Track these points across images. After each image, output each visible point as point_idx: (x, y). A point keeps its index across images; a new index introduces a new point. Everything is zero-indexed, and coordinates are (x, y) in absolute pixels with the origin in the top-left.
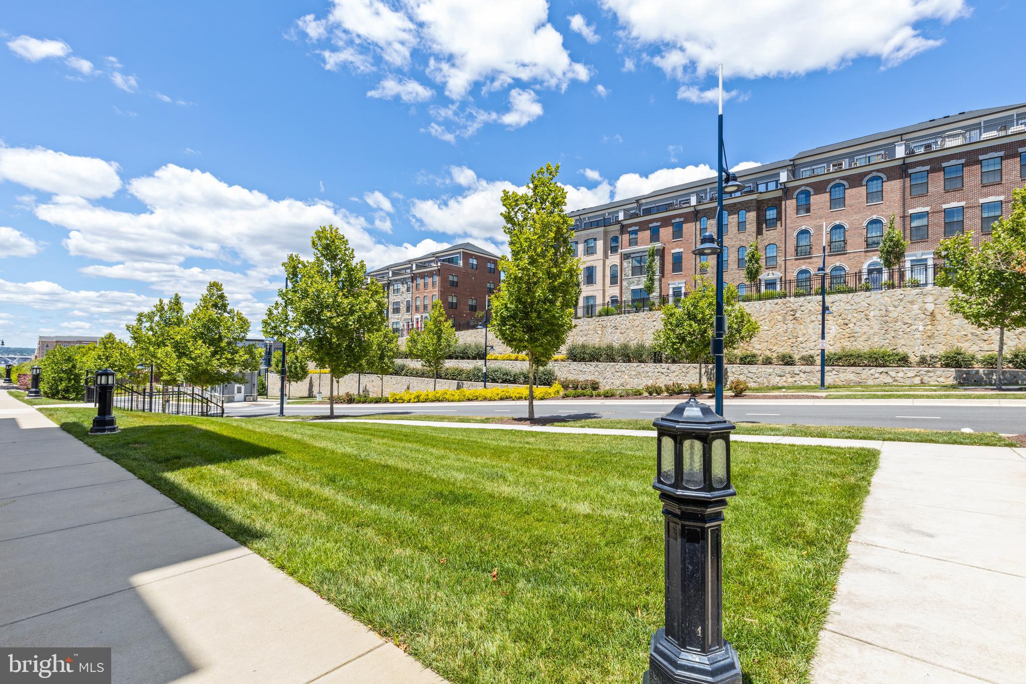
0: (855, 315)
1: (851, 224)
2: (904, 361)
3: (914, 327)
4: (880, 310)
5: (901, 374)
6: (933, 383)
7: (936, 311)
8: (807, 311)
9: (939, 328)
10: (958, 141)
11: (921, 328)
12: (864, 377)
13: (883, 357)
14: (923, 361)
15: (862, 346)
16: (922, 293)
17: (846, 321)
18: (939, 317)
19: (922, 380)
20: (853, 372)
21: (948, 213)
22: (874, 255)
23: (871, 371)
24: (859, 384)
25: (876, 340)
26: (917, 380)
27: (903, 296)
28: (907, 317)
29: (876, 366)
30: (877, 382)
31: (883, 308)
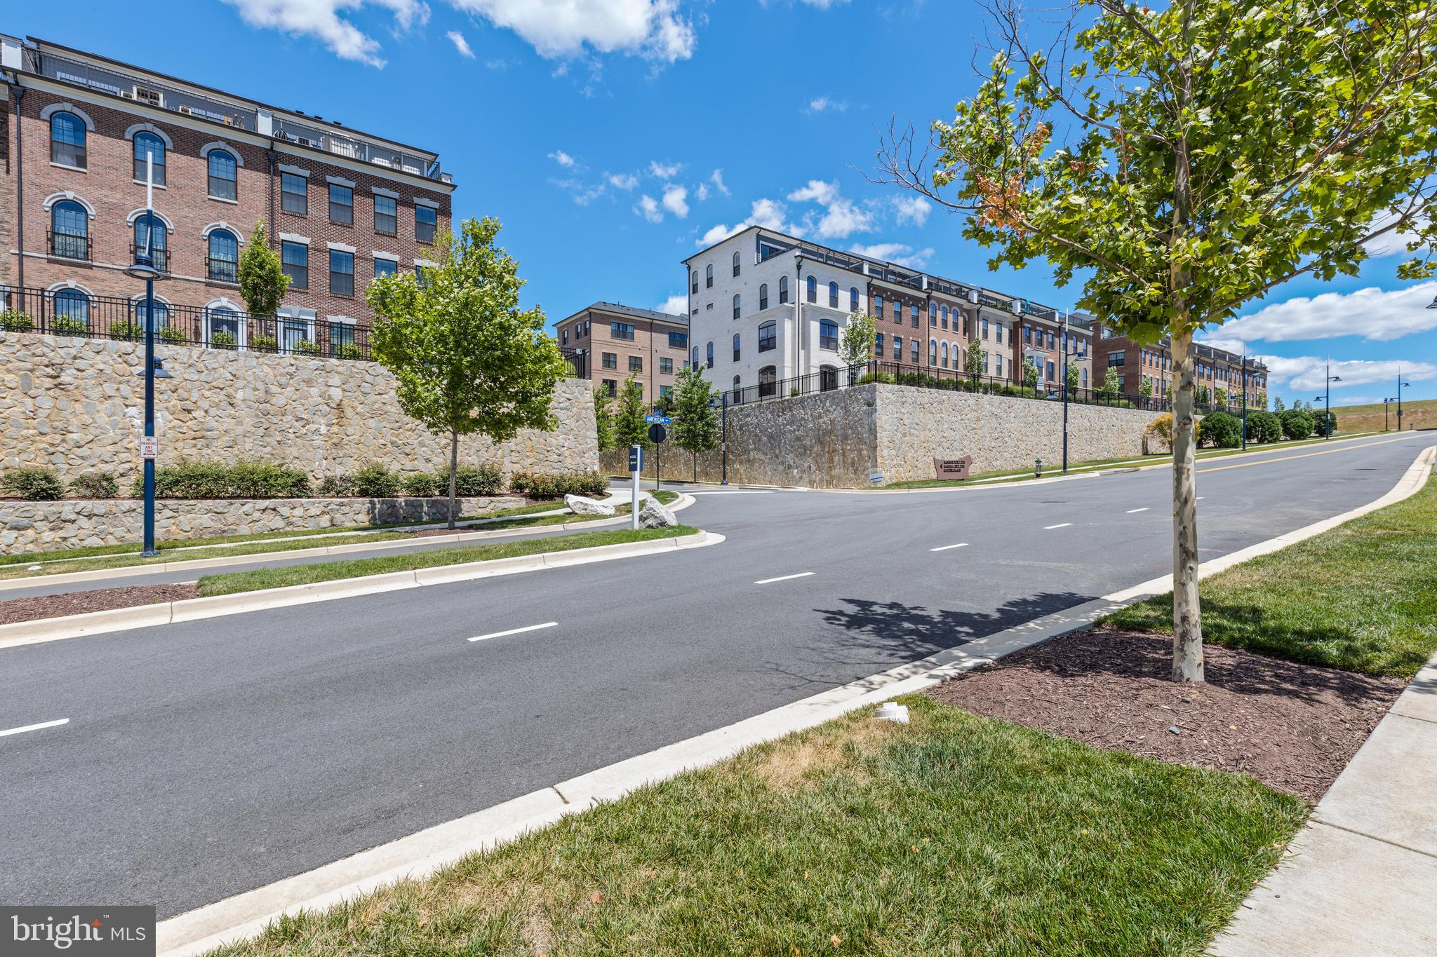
0: (207, 394)
1: (178, 223)
2: (299, 487)
3: (312, 427)
4: (256, 389)
5: (299, 512)
6: (348, 524)
7: (345, 402)
8: (91, 372)
9: (350, 431)
10: (350, 152)
11: (323, 429)
12: (231, 520)
13: (265, 479)
14: (329, 487)
15: (221, 457)
16: (323, 369)
17: (188, 405)
18: (349, 412)
19: (332, 520)
20: (209, 511)
21: (336, 256)
22: (223, 295)
23: (245, 508)
24: (221, 535)
25: (248, 446)
26: (325, 521)
27: (293, 369)
28: (302, 408)
29: (254, 497)
30: (257, 527)
31: (261, 386)
